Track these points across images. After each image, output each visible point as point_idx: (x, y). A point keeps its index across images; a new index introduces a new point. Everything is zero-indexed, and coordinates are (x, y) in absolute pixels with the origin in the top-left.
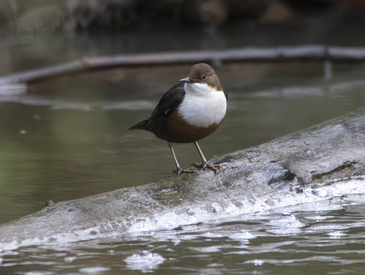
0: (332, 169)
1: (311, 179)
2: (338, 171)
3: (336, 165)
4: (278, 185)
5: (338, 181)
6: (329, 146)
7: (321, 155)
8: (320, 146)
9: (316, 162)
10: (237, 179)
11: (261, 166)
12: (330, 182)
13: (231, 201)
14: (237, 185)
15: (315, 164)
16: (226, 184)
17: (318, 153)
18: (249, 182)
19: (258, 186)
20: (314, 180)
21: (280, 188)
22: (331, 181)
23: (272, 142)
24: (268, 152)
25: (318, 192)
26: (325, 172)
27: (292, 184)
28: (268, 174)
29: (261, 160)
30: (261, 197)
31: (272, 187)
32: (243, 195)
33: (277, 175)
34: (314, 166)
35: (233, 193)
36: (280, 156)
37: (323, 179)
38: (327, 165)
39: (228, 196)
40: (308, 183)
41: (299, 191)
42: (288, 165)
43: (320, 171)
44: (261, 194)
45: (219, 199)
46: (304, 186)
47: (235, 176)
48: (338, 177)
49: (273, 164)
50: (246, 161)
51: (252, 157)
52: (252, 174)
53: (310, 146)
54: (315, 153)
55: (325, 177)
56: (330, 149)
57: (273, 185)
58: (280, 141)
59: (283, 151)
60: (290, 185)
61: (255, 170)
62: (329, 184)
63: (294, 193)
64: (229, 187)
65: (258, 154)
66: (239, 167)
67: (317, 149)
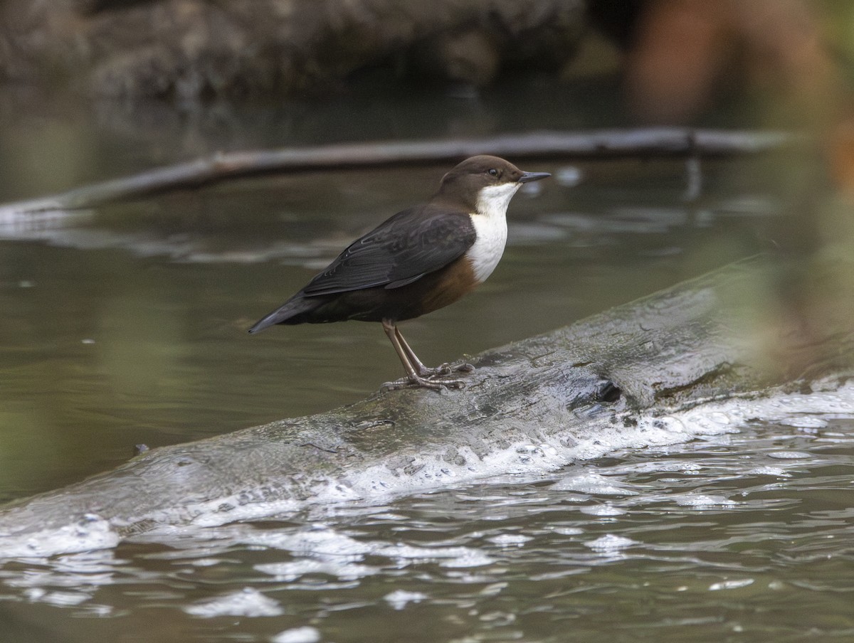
0: (694, 379)
1: (653, 397)
2: (707, 382)
3: (701, 370)
4: (588, 412)
5: (706, 402)
6: (687, 334)
7: (673, 351)
8: (671, 334)
9: (662, 365)
10: (509, 399)
11: (556, 372)
12: (690, 404)
13: (495, 444)
14: (508, 411)
15: (661, 369)
16: (488, 410)
17: (666, 348)
18: (531, 404)
19: (548, 414)
20: (659, 400)
21: (591, 417)
22: (692, 402)
23: (578, 324)
24: (569, 346)
25: (666, 424)
26: (680, 384)
27: (616, 408)
28: (569, 390)
29: (555, 361)
30: (555, 435)
31: (575, 414)
32: (519, 430)
33: (585, 391)
34: (659, 373)
35: (501, 427)
36: (592, 352)
37: (677, 399)
38: (683, 369)
39: (491, 434)
40: (647, 405)
41: (630, 423)
42: (607, 371)
43: (670, 382)
44: (555, 430)
45: (473, 440)
46: (639, 413)
47: (504, 393)
48: (706, 395)
49: (579, 369)
50: (526, 363)
51: (537, 356)
52: (537, 389)
53: (650, 334)
54: (659, 347)
55: (680, 393)
56: (691, 339)
57: (578, 410)
58: (592, 323)
59: (598, 344)
60: (612, 410)
61: (544, 380)
62: (687, 409)
63: (620, 426)
64: (491, 415)
65: (550, 350)
66: (512, 375)
67: (664, 340)
